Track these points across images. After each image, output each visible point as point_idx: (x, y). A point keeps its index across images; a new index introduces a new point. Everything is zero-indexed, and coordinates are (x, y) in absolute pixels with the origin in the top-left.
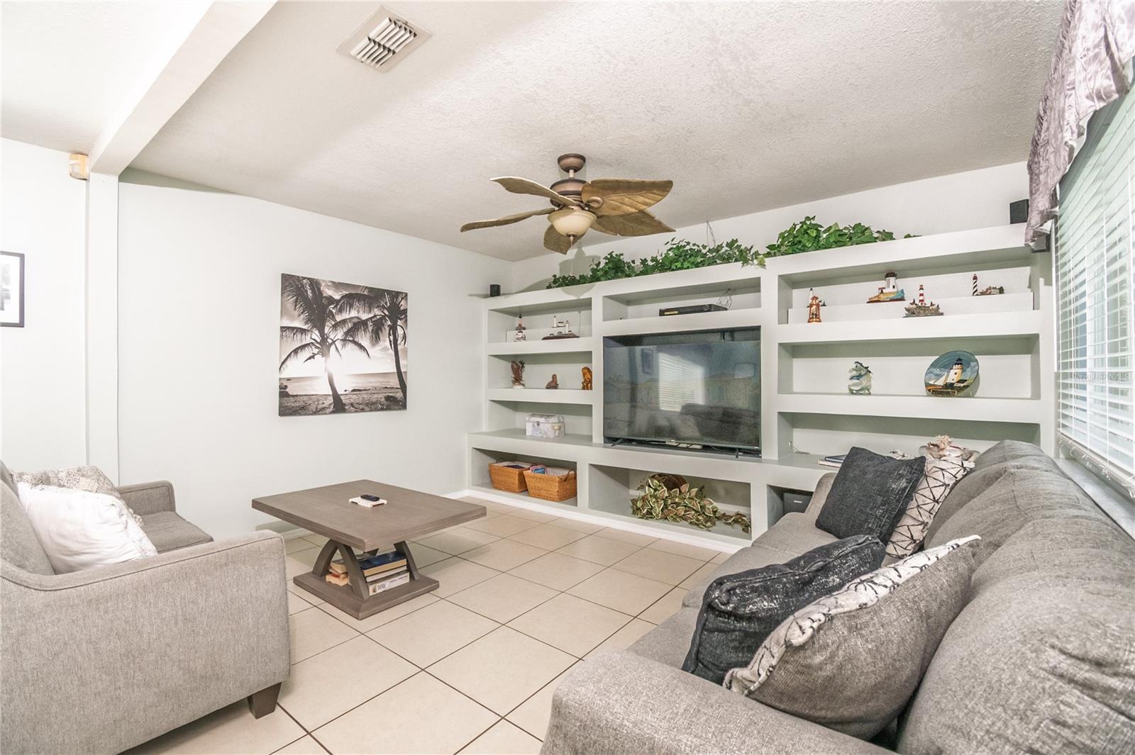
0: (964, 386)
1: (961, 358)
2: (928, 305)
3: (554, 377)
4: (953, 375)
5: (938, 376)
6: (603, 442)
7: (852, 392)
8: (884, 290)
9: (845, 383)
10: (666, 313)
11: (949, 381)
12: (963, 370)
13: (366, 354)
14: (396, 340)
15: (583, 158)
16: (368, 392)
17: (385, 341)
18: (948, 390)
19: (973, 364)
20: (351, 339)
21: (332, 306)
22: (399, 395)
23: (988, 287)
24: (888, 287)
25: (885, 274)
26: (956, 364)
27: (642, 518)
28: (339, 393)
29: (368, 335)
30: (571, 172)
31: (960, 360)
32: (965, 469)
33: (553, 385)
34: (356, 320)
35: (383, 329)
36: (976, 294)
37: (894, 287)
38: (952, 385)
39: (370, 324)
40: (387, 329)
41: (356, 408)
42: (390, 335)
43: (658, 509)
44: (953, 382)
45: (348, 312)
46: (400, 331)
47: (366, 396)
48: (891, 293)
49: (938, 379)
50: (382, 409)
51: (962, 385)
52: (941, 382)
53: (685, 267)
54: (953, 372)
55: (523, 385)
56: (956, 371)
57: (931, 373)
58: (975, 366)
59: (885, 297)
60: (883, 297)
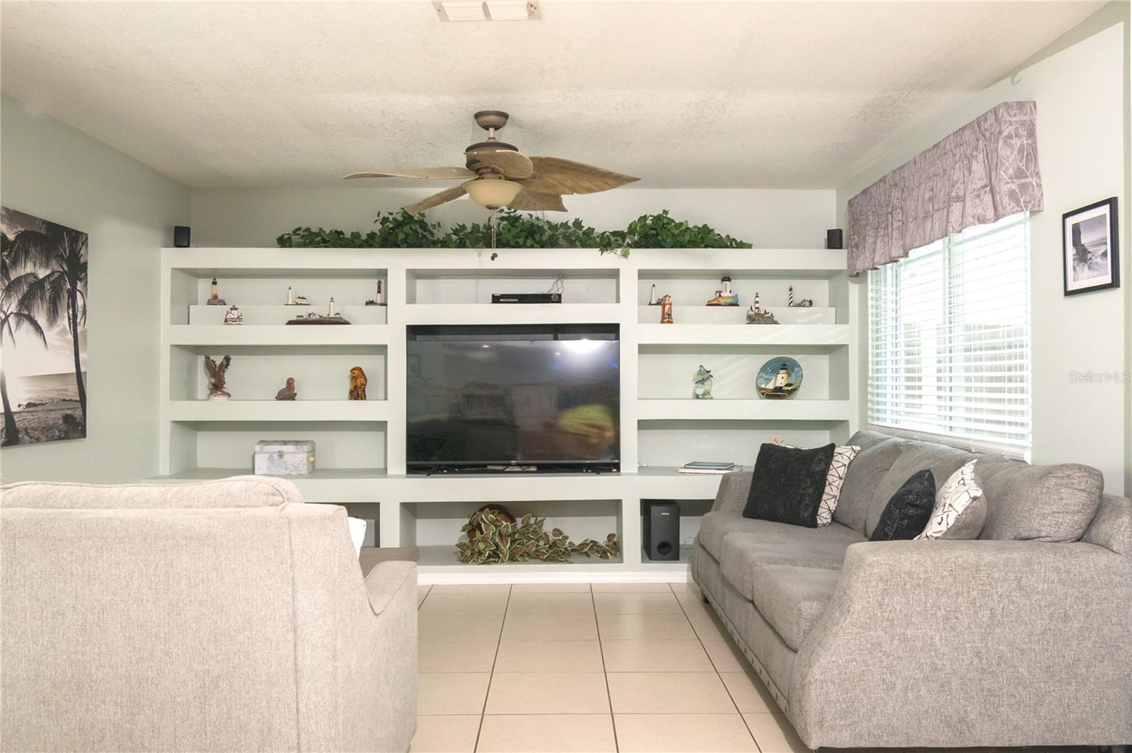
0: (792, 389)
1: (786, 363)
2: (763, 312)
3: (290, 382)
4: (781, 380)
5: (768, 381)
6: (405, 473)
7: (697, 397)
8: (722, 294)
9: (690, 388)
10: (501, 300)
11: (778, 385)
12: (789, 375)
13: (43, 341)
14: (75, 316)
15: (505, 116)
16: (45, 407)
17: (63, 318)
18: (778, 394)
19: (796, 369)
20: (26, 313)
21: (6, 253)
22: (78, 413)
23: (802, 299)
24: (726, 291)
25: (722, 277)
26: (782, 369)
27: (483, 564)
28: (12, 410)
29: (45, 306)
30: (492, 130)
31: (785, 365)
32: (855, 451)
33: (288, 393)
34: (31, 280)
35: (61, 297)
36: (791, 304)
37: (730, 292)
38: (781, 388)
39: (47, 286)
40: (66, 295)
41: (31, 437)
42: (69, 307)
43: (506, 548)
44: (781, 386)
45: (23, 265)
46: (80, 302)
47: (41, 415)
48: (729, 297)
49: (768, 383)
50: (60, 438)
51: (790, 388)
52: (771, 386)
53: (528, 245)
54: (780, 376)
55: (229, 395)
56: (783, 375)
57: (762, 377)
58: (799, 371)
59: (724, 301)
60: (722, 301)
